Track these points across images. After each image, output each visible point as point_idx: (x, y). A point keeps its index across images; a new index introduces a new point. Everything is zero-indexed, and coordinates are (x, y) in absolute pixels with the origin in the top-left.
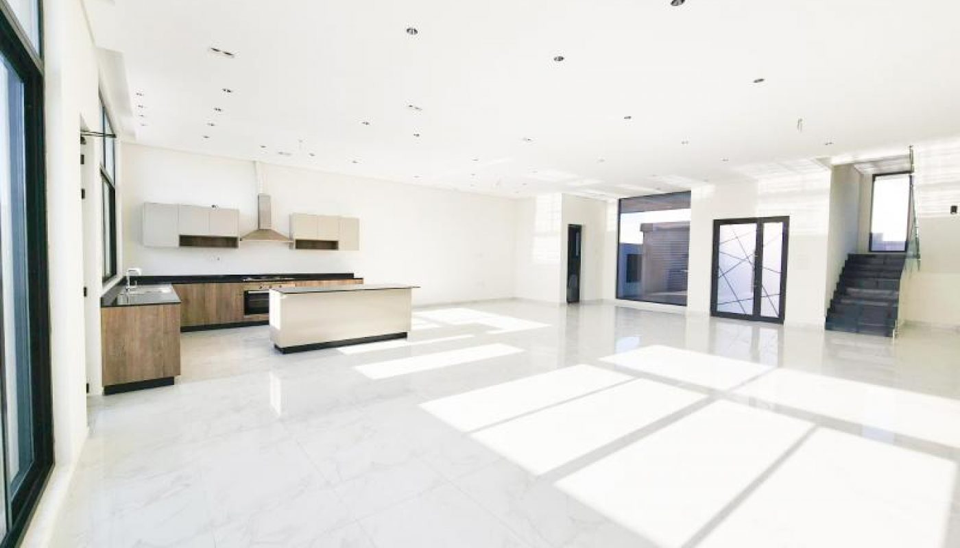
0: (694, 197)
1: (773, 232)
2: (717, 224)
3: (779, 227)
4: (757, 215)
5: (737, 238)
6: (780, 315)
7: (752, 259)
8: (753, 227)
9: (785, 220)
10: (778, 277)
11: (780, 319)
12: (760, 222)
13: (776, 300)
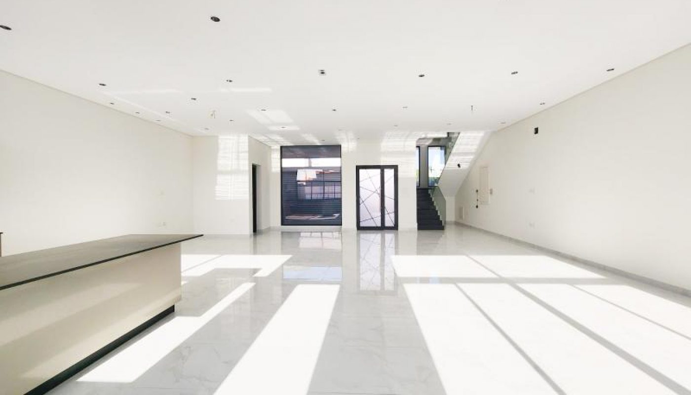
0: (344, 149)
1: (389, 174)
2: (358, 168)
3: (392, 171)
4: (382, 164)
5: (370, 178)
6: (395, 225)
7: (379, 191)
8: (378, 171)
9: (395, 168)
10: (393, 202)
11: (395, 227)
12: (382, 168)
13: (393, 215)
